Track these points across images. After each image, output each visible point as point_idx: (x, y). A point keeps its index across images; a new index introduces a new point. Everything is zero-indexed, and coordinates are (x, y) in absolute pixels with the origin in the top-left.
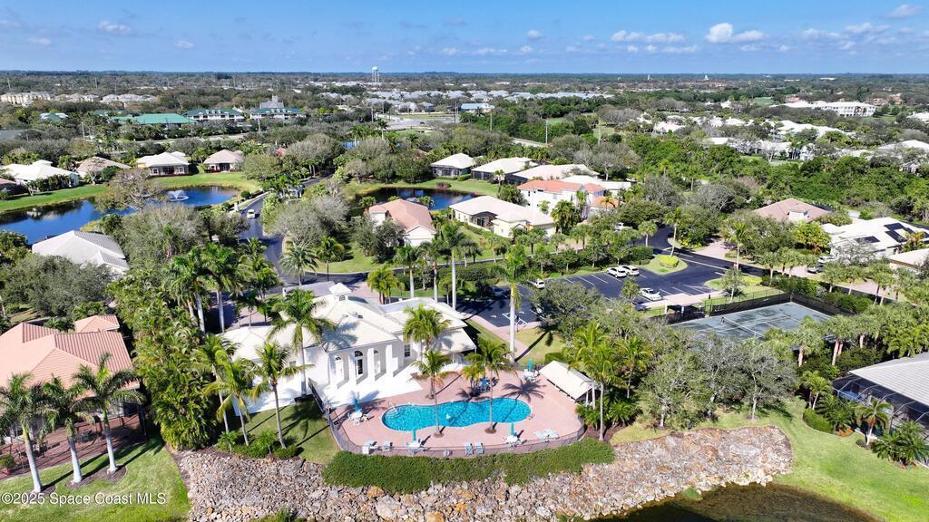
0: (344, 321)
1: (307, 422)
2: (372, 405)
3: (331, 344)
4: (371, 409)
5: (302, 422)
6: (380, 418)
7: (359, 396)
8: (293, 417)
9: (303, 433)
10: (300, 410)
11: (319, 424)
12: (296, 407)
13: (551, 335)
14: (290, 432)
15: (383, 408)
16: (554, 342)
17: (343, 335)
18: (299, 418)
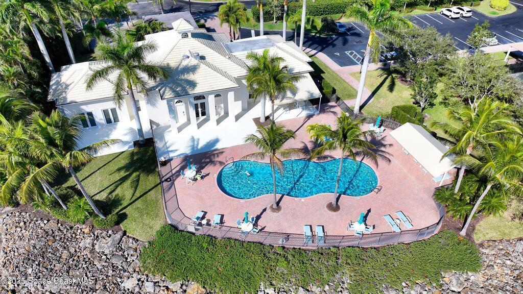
0: (185, 63)
1: (139, 176)
2: (209, 158)
3: (168, 89)
4: (207, 164)
5: (135, 174)
6: (216, 176)
7: (198, 145)
8: (126, 168)
9: (131, 191)
10: (135, 158)
11: (152, 180)
12: (132, 154)
13: (393, 79)
14: (119, 189)
15: (221, 163)
16: (396, 88)
17: (182, 80)
18: (131, 170)
